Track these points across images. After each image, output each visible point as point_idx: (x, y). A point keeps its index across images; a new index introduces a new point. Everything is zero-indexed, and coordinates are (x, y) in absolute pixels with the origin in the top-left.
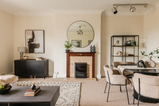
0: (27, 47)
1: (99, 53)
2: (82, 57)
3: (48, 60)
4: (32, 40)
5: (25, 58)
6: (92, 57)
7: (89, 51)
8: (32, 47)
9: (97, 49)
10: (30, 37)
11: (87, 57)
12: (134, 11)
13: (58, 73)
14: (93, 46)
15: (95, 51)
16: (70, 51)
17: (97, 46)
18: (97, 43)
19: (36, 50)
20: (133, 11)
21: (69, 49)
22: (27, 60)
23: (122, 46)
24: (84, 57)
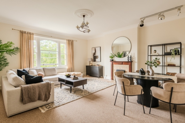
0: (93, 58)
1: (136, 62)
2: (121, 65)
3: (102, 67)
4: (95, 54)
5: (91, 65)
6: (129, 65)
7: (127, 61)
8: (95, 58)
9: (134, 59)
10: (94, 52)
11: (125, 65)
12: (163, 19)
13: (107, 76)
14: (130, 57)
15: (131, 60)
16: (114, 61)
17: (134, 56)
18: (134, 54)
19: (97, 60)
20: (161, 19)
21: (113, 59)
22: (92, 66)
23: (163, 55)
24: (123, 65)
